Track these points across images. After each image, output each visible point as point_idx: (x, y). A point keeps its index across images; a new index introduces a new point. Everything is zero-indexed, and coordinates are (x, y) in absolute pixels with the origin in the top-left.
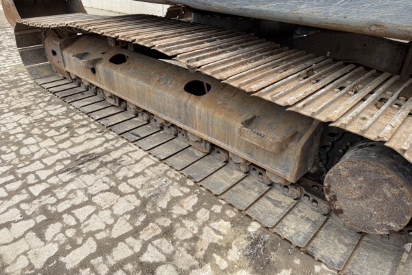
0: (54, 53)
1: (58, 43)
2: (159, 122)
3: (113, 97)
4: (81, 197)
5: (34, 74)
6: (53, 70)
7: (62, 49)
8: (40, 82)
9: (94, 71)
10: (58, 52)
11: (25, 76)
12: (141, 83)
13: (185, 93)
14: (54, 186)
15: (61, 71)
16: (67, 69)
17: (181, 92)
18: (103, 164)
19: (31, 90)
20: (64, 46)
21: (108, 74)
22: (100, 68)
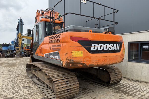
2: (42, 81)
4: (22, 91)
5: (28, 74)
6: (31, 73)
7: (33, 69)
8: (28, 75)
11: (26, 74)
12: (41, 74)
14: (19, 90)
16: (33, 72)
18: (29, 88)
19: (26, 76)
21: (37, 73)
22: (37, 72)
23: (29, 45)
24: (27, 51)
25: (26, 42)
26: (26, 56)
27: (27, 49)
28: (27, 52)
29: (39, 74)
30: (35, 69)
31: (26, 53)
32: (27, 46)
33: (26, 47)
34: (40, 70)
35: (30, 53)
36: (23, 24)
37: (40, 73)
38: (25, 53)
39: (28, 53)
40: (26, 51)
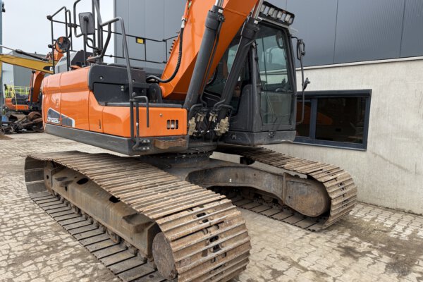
0: (48, 177)
1: (51, 170)
3: (75, 207)
7: (52, 175)
9: (66, 189)
10: (50, 177)
12: (89, 197)
13: (109, 202)
15: (50, 190)
16: (53, 188)
17: (107, 201)
20: (54, 173)
21: (73, 191)
22: (70, 187)
23: (23, 91)
24: (19, 111)
25: (12, 81)
26: (18, 131)
27: (17, 107)
28: (21, 117)
29: (79, 196)
30: (60, 175)
31: (16, 119)
32: (17, 95)
33: (14, 99)
34: (83, 181)
35: (31, 120)
36: (4, 11)
37: (84, 194)
38: (13, 118)
39: (27, 122)
40: (14, 111)
